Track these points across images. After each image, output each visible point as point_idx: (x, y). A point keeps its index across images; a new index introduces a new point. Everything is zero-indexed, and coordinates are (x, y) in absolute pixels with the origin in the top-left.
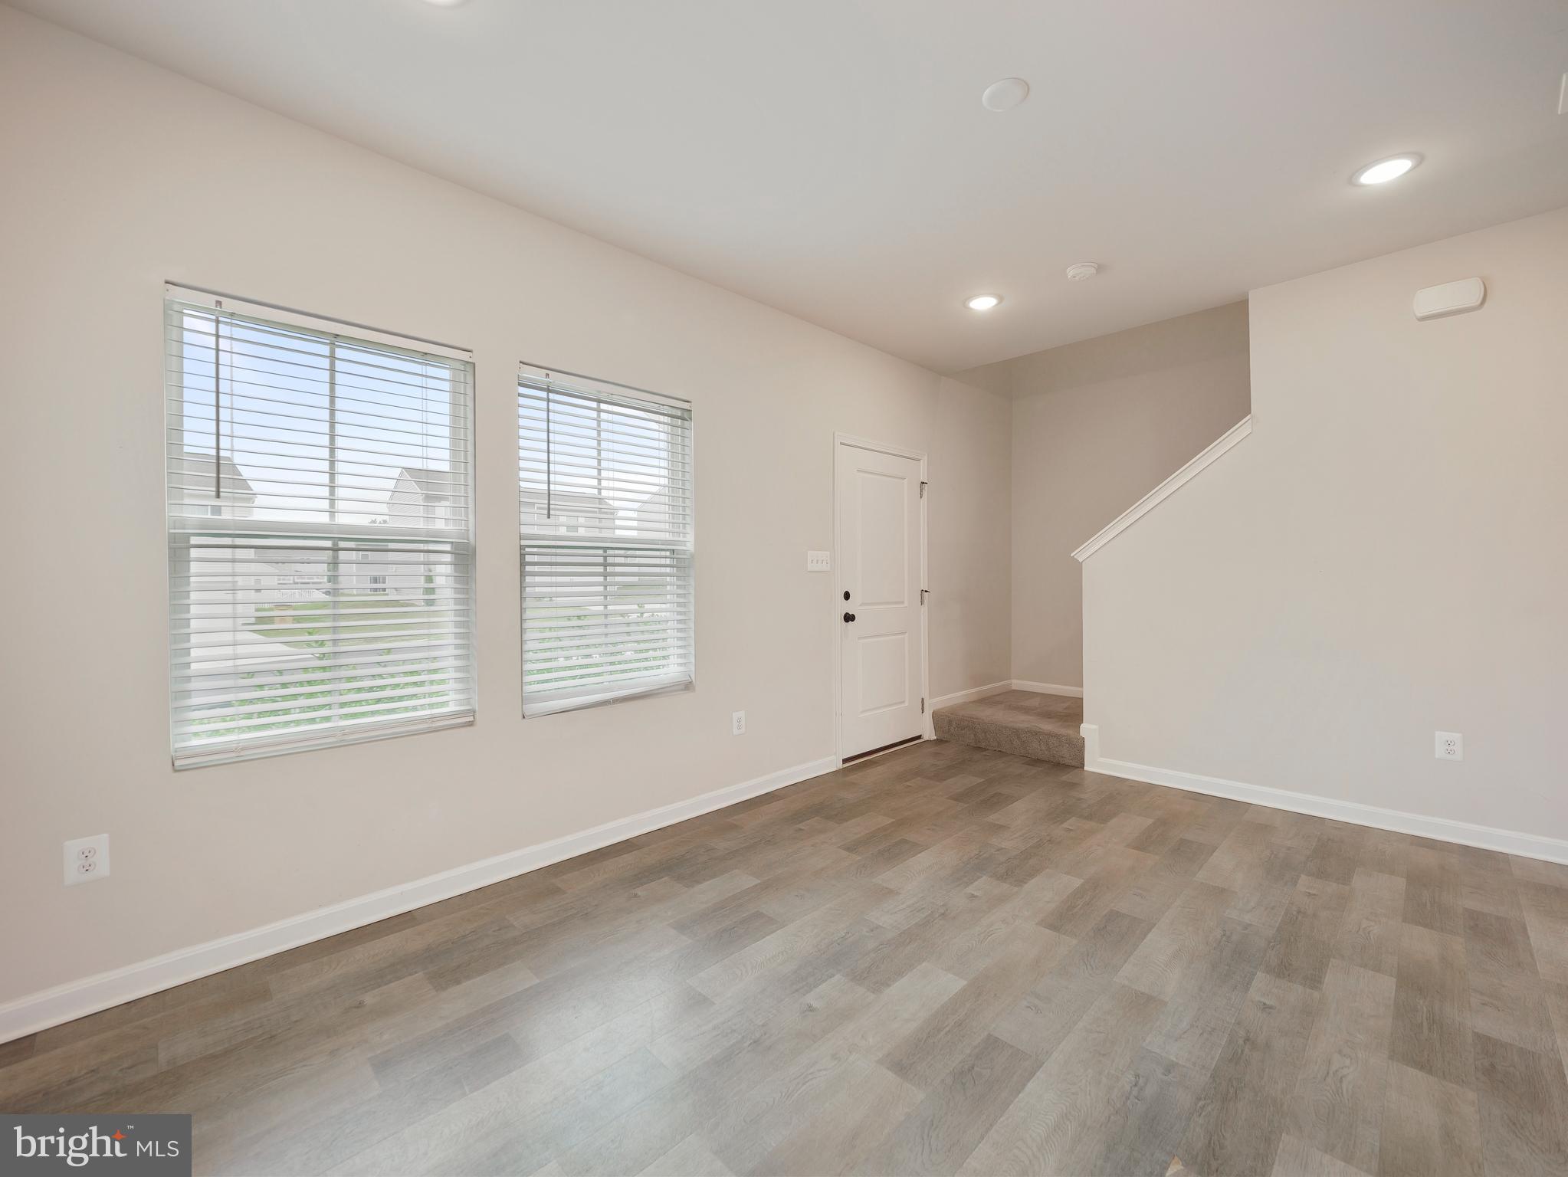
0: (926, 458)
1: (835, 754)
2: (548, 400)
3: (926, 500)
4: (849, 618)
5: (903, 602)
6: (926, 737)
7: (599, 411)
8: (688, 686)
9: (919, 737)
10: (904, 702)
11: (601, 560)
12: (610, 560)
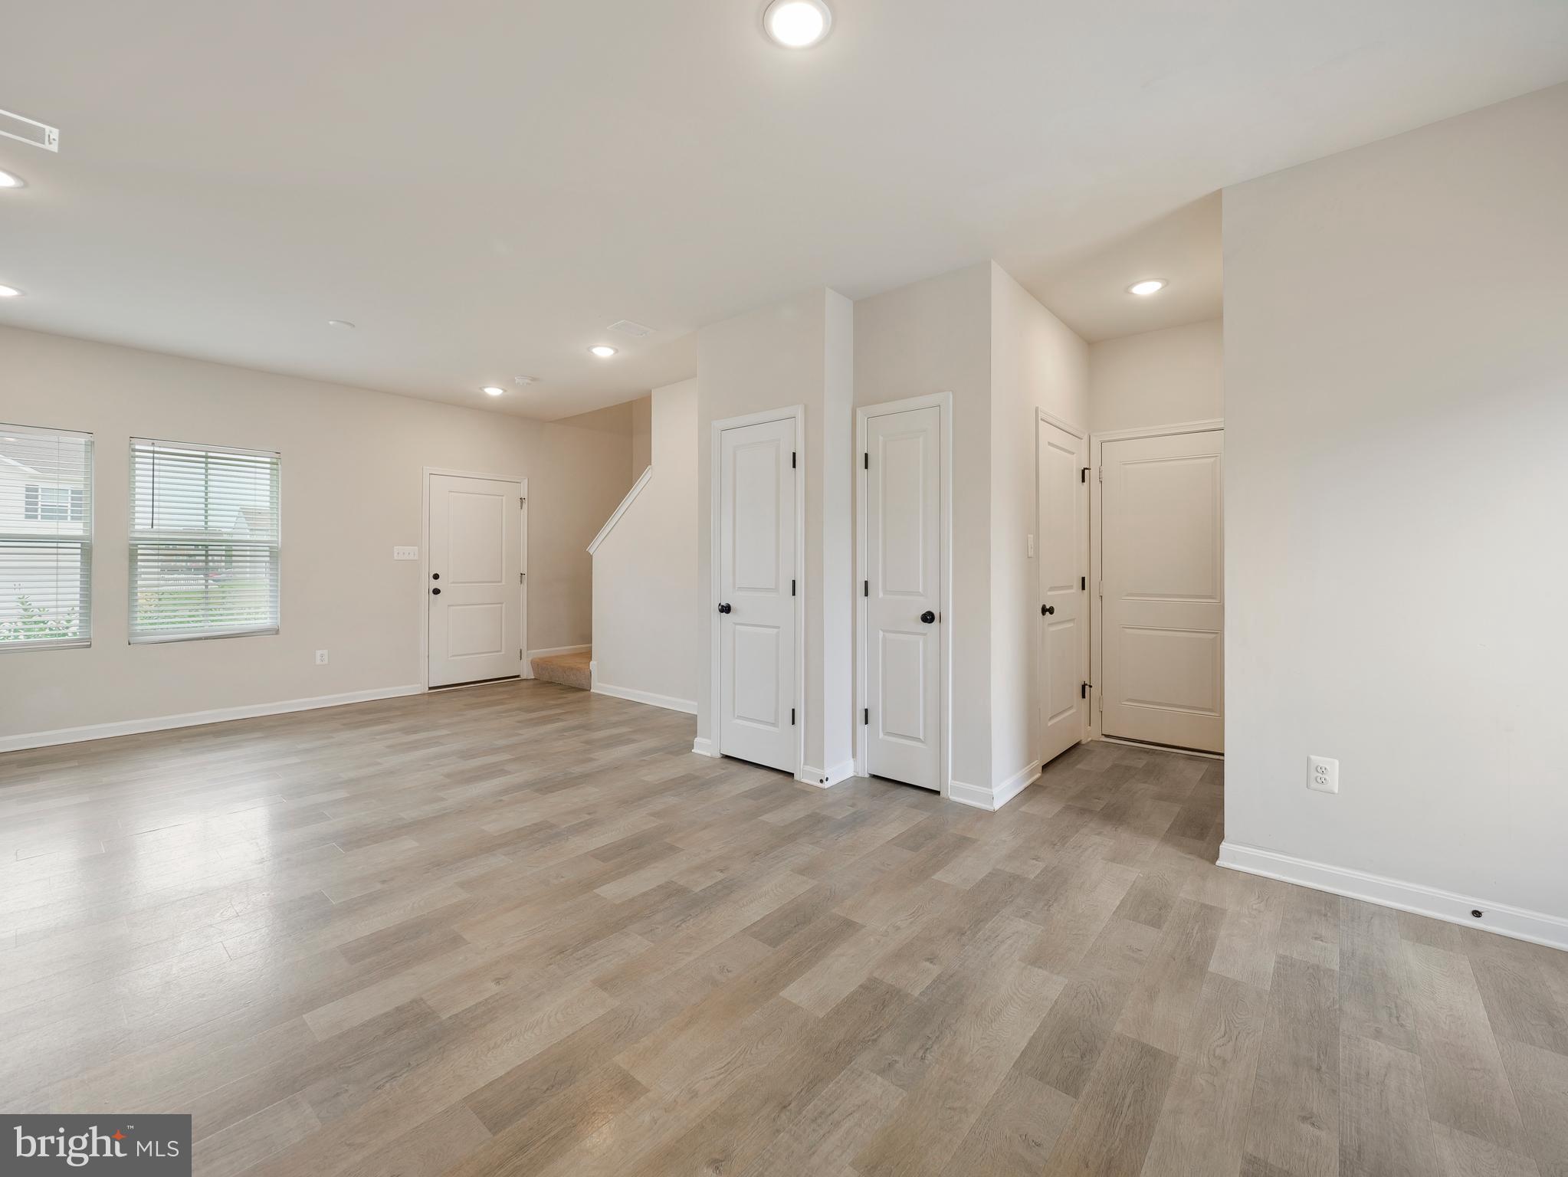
0: (526, 480)
1: (421, 683)
2: (153, 458)
3: (526, 511)
4: (436, 592)
5: (501, 582)
6: (523, 677)
7: (207, 463)
8: (277, 632)
9: (518, 676)
10: (500, 651)
11: (204, 552)
12: (210, 553)
